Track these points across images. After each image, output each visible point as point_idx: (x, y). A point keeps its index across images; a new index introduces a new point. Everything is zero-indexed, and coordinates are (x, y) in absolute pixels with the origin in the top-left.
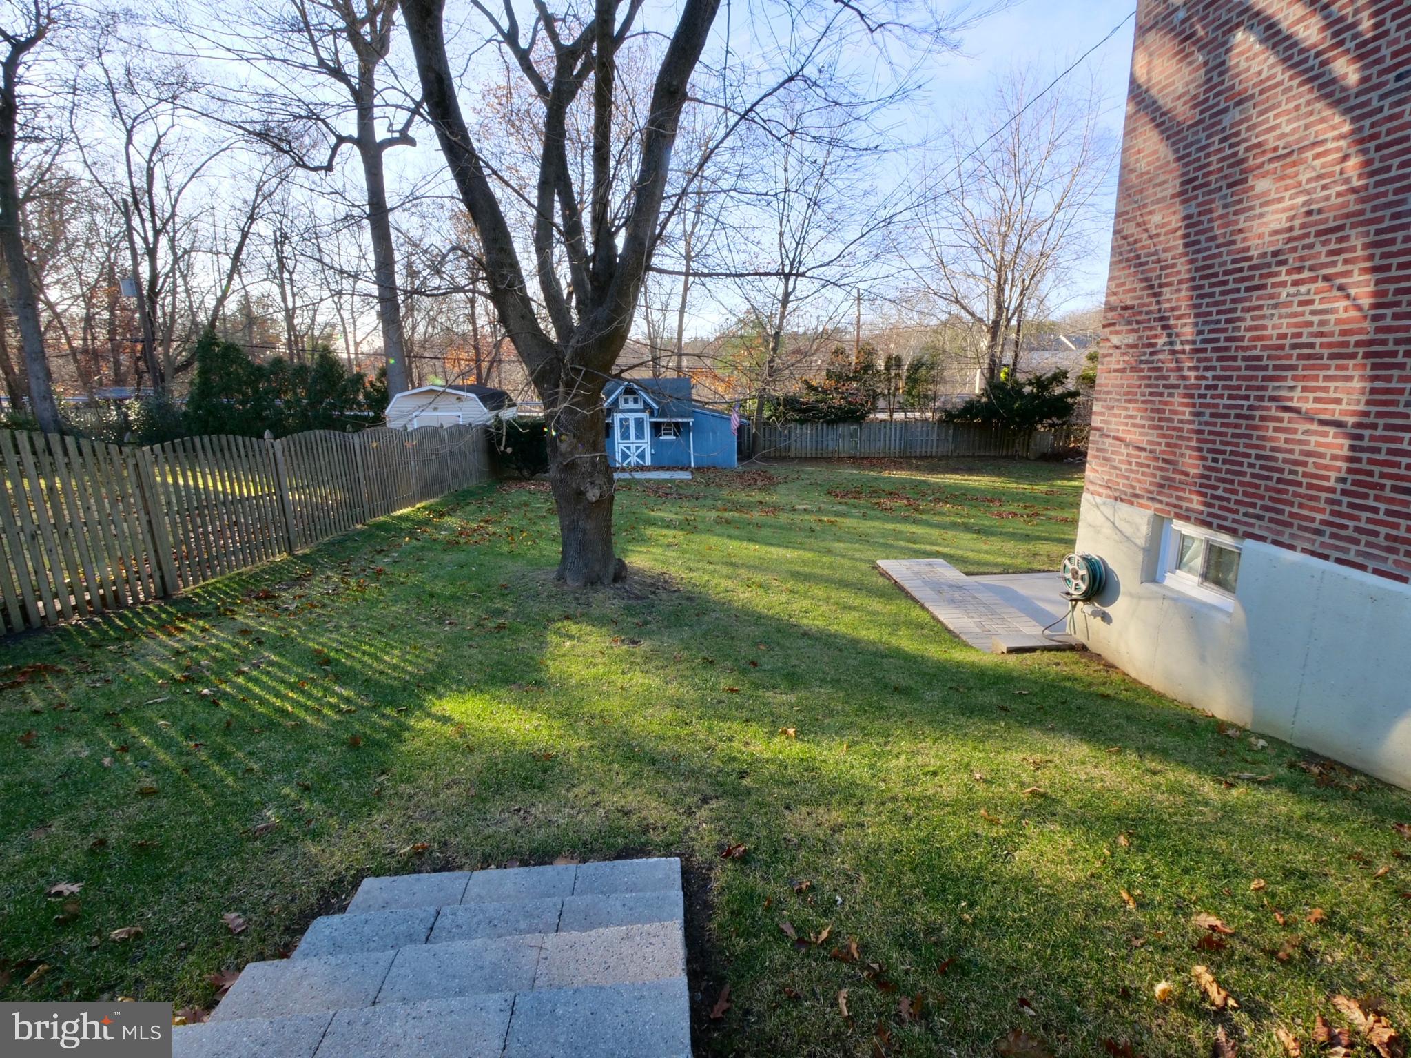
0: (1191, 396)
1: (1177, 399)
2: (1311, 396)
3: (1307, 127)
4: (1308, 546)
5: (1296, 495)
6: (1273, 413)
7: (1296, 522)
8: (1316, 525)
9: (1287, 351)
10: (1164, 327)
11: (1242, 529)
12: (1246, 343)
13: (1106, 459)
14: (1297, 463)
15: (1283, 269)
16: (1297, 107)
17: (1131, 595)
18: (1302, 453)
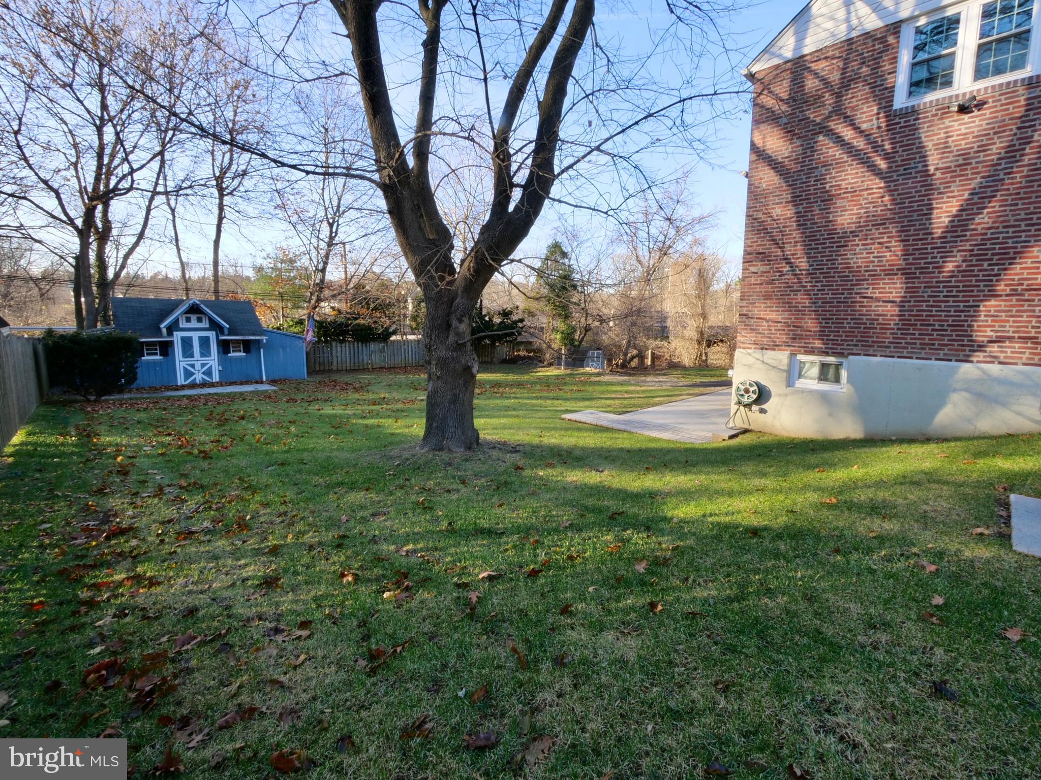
0: (810, 295)
1: (799, 297)
2: (877, 291)
3: (862, 182)
4: (883, 354)
5: (874, 333)
6: (858, 299)
7: (876, 345)
8: (887, 344)
9: (863, 273)
10: (787, 263)
11: (846, 352)
12: (839, 270)
13: (754, 330)
14: (873, 320)
15: (857, 239)
16: (857, 173)
17: (780, 395)
18: (875, 315)
